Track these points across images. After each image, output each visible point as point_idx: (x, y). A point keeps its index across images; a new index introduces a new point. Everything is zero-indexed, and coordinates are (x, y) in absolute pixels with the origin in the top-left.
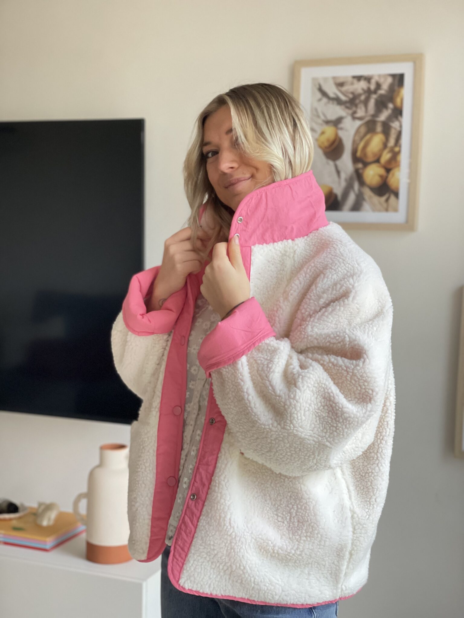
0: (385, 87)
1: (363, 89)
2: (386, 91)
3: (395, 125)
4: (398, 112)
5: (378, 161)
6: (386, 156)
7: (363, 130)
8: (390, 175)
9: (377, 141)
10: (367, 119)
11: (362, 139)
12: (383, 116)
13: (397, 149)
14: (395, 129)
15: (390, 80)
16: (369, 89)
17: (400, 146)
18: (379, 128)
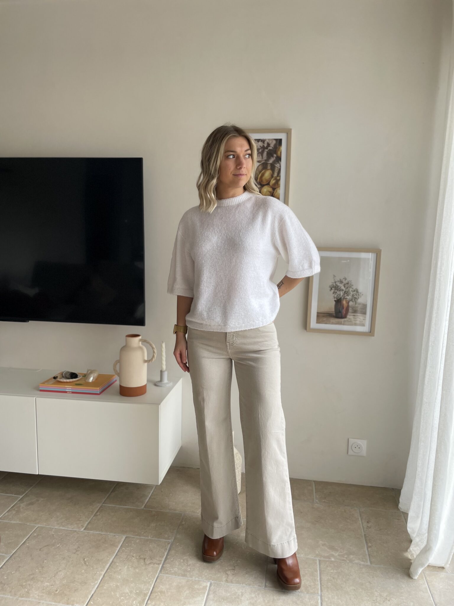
0: (272, 145)
1: (260, 146)
2: (272, 148)
3: (277, 165)
4: (279, 159)
5: (268, 184)
6: (273, 182)
7: (260, 168)
8: (275, 192)
9: (268, 174)
10: (263, 162)
11: (260, 172)
12: (271, 161)
13: (278, 178)
14: (278, 167)
15: (274, 142)
16: (264, 146)
17: (280, 177)
18: (269, 167)
